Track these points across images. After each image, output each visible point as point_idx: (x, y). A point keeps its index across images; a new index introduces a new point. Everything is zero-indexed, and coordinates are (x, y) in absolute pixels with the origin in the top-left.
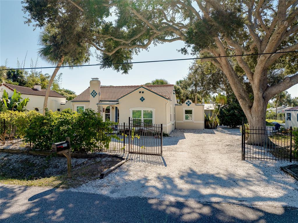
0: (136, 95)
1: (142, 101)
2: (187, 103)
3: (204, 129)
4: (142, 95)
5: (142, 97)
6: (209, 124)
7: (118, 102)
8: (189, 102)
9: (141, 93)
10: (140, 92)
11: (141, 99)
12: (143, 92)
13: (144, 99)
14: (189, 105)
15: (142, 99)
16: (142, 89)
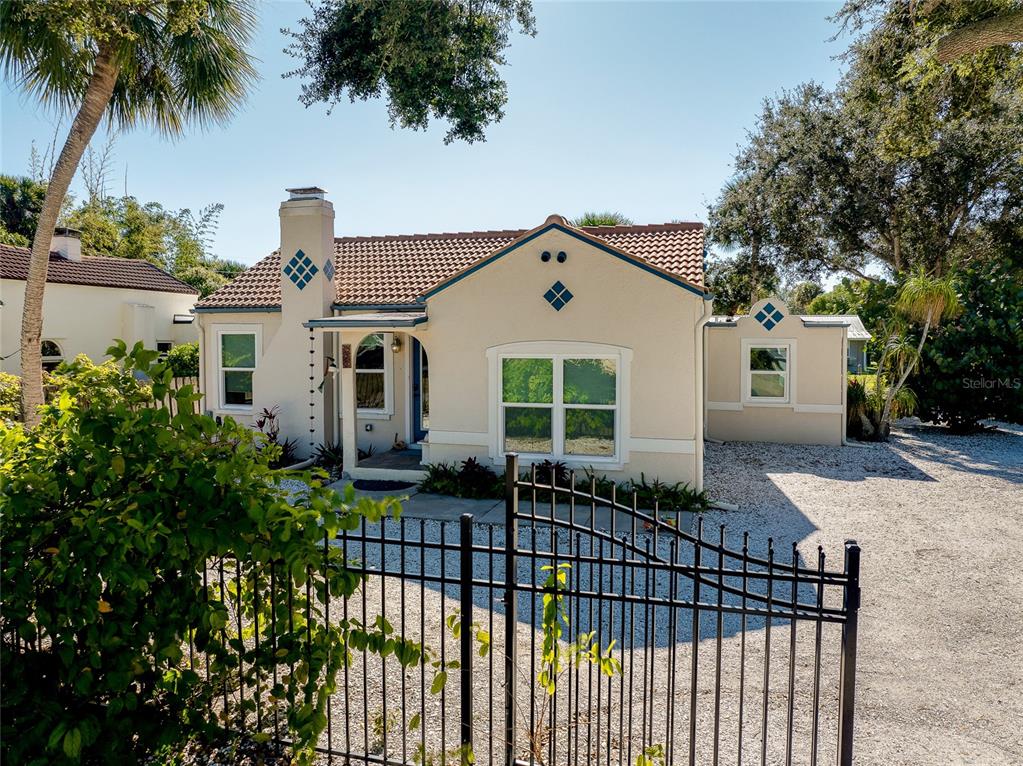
0: (526, 272)
1: (558, 306)
2: (760, 317)
3: (843, 445)
4: (554, 272)
5: (558, 286)
7: (422, 309)
8: (769, 308)
9: (553, 260)
10: (546, 257)
11: (549, 296)
12: (562, 258)
13: (568, 296)
14: (769, 326)
15: (558, 296)
16: (555, 241)
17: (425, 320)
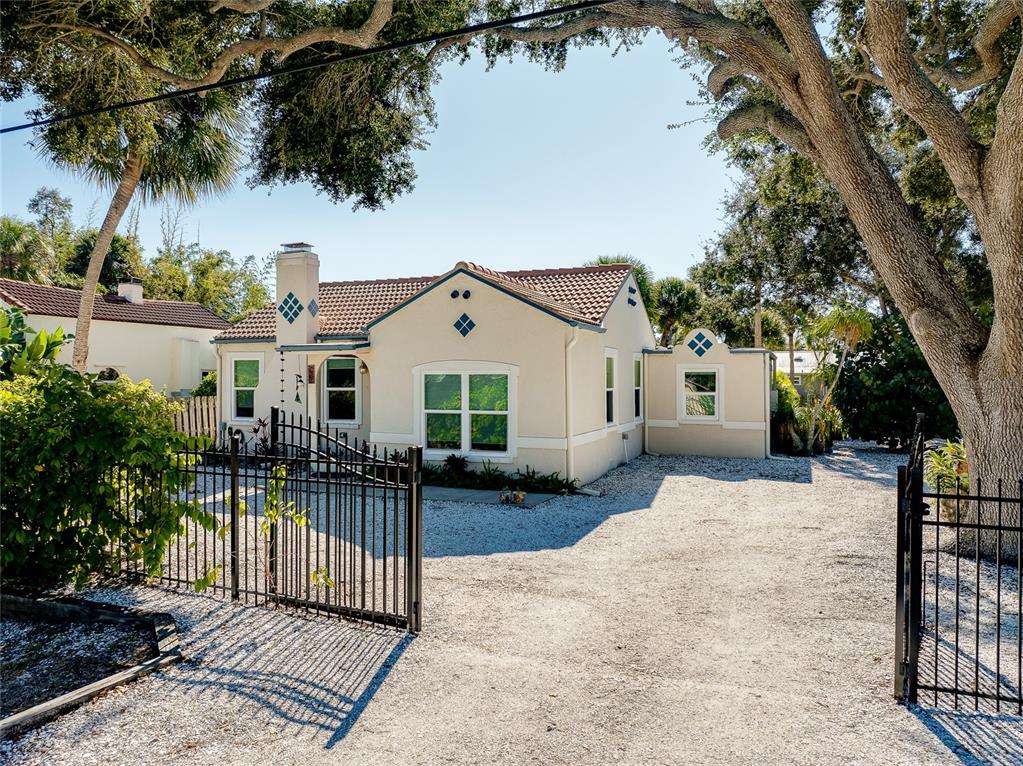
0: (439, 308)
1: (464, 333)
2: (692, 345)
3: (767, 458)
4: (461, 307)
5: (465, 317)
6: (794, 435)
7: (366, 339)
8: (700, 337)
9: (461, 296)
10: (455, 295)
11: (458, 325)
12: (467, 295)
13: (471, 325)
14: (700, 352)
15: (464, 325)
16: (462, 282)
17: (368, 345)
